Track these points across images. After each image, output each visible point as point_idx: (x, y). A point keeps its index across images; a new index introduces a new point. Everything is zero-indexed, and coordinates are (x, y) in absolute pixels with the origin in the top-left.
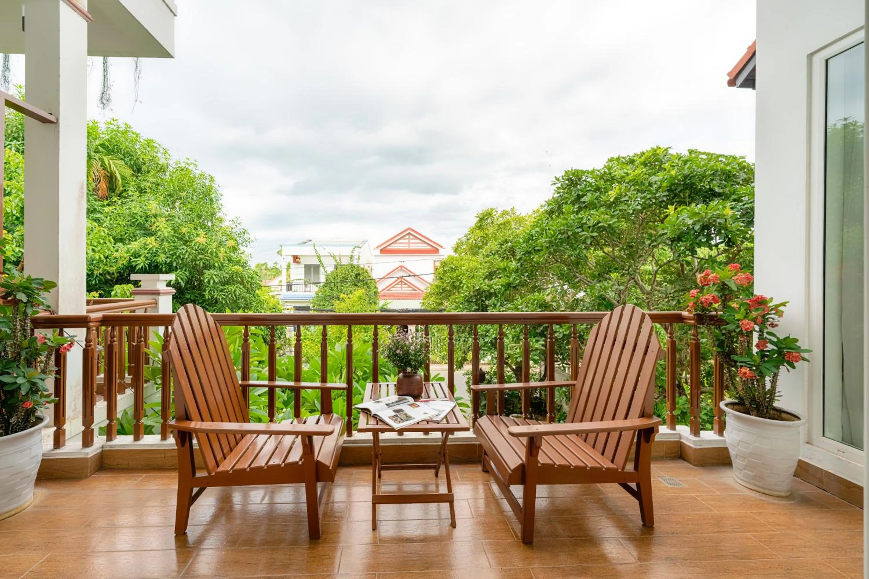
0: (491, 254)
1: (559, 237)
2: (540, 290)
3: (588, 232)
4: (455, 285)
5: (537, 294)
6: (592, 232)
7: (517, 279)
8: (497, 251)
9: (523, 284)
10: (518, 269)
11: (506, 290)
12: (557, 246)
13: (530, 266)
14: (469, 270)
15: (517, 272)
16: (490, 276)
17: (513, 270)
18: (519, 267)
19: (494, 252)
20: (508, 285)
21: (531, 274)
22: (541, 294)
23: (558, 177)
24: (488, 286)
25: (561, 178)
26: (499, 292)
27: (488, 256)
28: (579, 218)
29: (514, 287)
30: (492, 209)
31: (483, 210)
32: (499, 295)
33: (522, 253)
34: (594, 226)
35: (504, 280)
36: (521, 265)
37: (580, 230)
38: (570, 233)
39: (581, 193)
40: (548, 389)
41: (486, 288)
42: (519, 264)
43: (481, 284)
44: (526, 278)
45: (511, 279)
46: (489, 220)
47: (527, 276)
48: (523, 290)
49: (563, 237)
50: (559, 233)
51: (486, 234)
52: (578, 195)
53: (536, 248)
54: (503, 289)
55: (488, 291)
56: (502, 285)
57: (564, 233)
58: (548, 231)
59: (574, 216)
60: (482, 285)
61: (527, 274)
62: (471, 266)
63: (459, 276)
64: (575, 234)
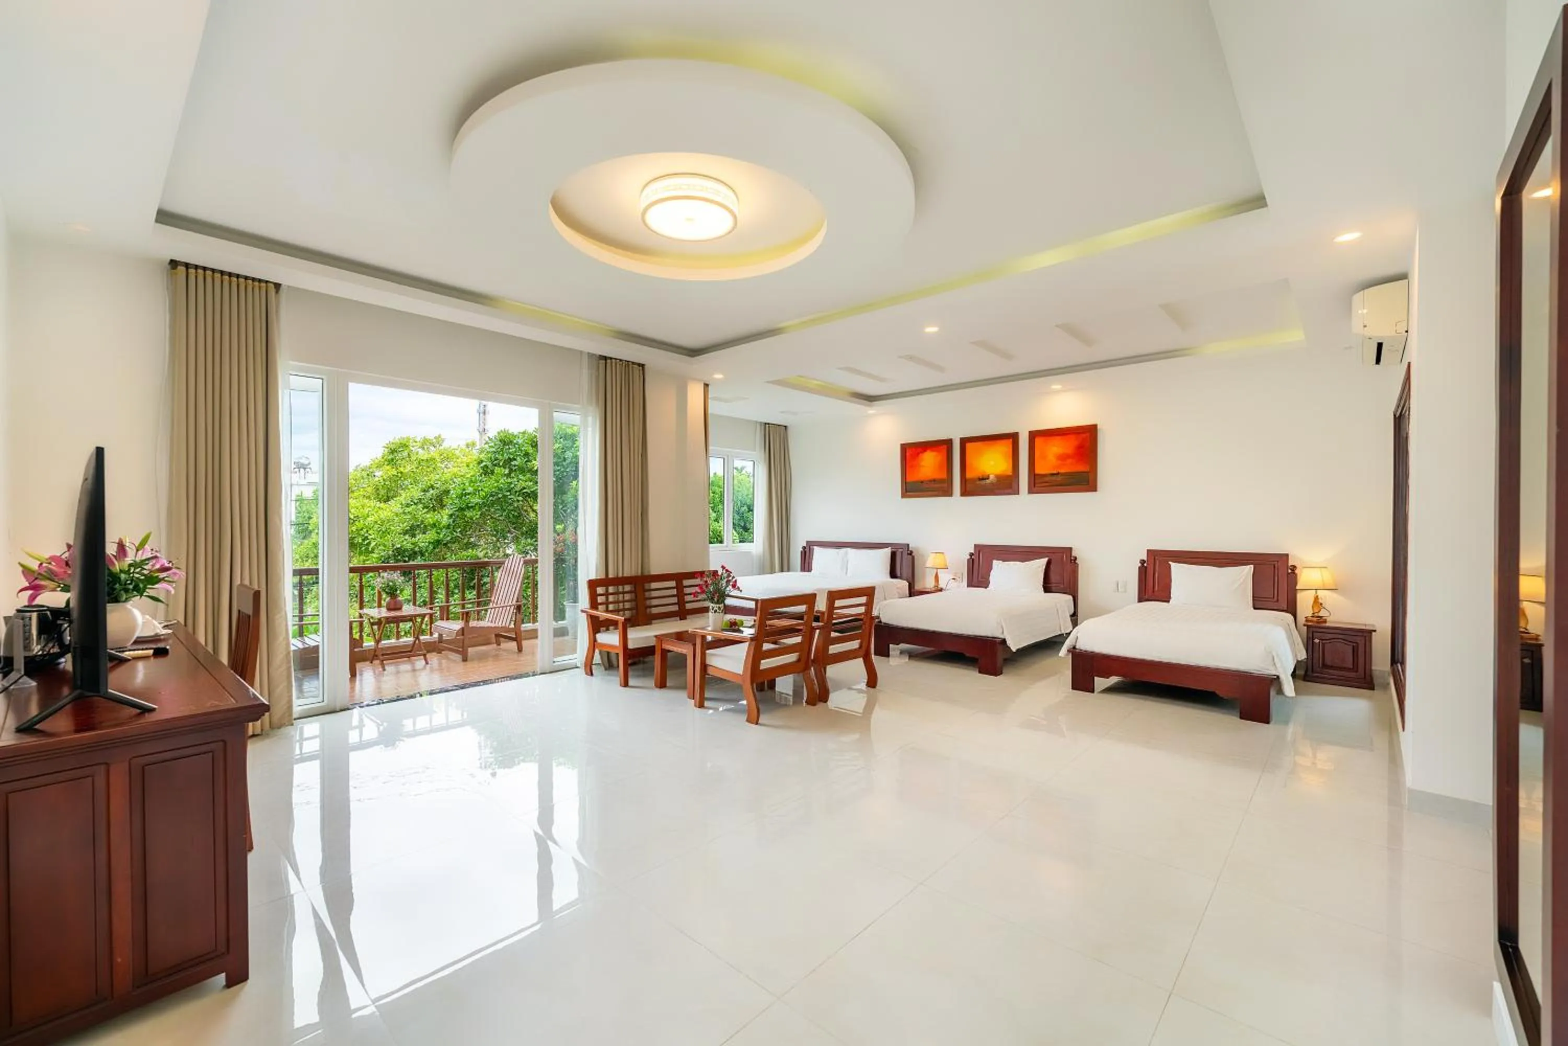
0: (412, 503)
1: (491, 498)
2: (474, 546)
3: (515, 496)
4: (356, 542)
5: (470, 550)
6: (518, 496)
7: (448, 536)
8: (420, 499)
9: (455, 540)
10: (449, 525)
11: (434, 548)
12: (489, 507)
13: (463, 522)
14: (379, 522)
15: (449, 528)
16: (411, 531)
17: (444, 527)
18: (451, 523)
19: (416, 501)
20: (437, 543)
21: (464, 530)
22: (475, 550)
23: (491, 437)
24: (412, 544)
25: (493, 438)
26: (427, 551)
27: (408, 505)
28: (508, 483)
29: (445, 544)
30: (408, 439)
31: (395, 438)
32: (427, 554)
33: (454, 509)
34: (520, 491)
35: (431, 535)
36: (454, 522)
37: (508, 493)
38: (500, 496)
39: (512, 457)
40: (476, 612)
41: (409, 546)
42: (451, 520)
43: (403, 541)
44: (458, 534)
45: (441, 536)
46: (405, 454)
47: (460, 531)
48: (454, 546)
49: (494, 499)
50: (490, 496)
51: (401, 473)
52: (509, 458)
53: (470, 505)
54: (431, 547)
55: (412, 549)
56: (429, 543)
57: (494, 495)
58: (481, 492)
59: (504, 480)
60: (404, 543)
61: (460, 530)
62: (382, 516)
63: (362, 530)
64: (505, 496)
